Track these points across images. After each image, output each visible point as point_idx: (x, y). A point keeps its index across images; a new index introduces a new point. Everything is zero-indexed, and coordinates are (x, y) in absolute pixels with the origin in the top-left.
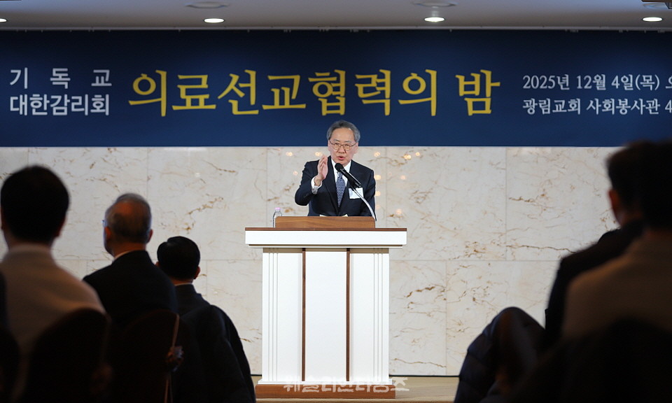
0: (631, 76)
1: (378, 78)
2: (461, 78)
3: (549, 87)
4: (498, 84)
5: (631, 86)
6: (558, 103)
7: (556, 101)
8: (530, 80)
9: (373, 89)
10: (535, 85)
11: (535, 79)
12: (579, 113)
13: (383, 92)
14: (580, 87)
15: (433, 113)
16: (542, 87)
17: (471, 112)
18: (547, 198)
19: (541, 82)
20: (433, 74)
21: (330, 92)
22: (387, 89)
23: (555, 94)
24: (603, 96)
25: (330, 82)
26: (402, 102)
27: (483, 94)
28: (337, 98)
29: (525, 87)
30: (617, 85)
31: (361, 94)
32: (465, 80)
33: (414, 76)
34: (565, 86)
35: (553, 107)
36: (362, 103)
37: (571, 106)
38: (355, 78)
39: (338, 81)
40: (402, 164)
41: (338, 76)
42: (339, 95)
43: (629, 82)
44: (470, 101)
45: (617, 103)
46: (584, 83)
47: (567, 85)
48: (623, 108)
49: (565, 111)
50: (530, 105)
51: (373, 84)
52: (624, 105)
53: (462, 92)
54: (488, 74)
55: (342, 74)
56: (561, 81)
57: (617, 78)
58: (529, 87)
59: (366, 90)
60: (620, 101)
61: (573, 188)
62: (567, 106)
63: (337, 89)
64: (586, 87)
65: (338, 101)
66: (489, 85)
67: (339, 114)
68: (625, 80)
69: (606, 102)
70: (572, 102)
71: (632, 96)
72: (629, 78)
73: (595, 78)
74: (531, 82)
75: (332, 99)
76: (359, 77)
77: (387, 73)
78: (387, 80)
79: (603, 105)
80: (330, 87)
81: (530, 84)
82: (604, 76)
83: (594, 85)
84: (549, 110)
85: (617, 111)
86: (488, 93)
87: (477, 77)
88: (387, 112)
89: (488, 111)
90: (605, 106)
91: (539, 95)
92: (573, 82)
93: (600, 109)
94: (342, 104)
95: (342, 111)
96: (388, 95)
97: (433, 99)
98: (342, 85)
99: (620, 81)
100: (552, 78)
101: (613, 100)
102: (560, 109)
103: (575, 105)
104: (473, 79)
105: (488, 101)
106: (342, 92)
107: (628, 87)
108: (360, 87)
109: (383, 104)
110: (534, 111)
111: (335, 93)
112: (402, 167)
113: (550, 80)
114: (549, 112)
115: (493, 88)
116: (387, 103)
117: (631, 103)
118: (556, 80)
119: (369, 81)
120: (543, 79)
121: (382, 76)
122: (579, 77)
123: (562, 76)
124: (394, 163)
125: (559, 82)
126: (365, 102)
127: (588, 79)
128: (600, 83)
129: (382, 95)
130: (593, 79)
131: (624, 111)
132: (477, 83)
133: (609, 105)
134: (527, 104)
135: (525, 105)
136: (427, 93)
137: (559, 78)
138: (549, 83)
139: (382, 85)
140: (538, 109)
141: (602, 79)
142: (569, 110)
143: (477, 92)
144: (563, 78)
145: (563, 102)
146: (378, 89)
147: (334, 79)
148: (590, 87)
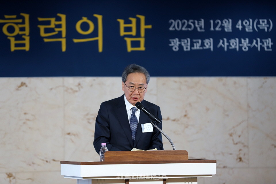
0: (251, 20)
1: (56, 20)
2: (121, 21)
3: (190, 29)
4: (150, 27)
5: (251, 27)
6: (196, 42)
7: (194, 40)
8: (174, 23)
9: (52, 30)
10: (178, 27)
11: (178, 24)
12: (212, 49)
13: (60, 33)
14: (212, 29)
15: (100, 49)
16: (184, 29)
17: (130, 49)
18: (188, 118)
19: (183, 24)
20: (100, 18)
21: (17, 32)
22: (64, 30)
23: (193, 35)
24: (230, 36)
25: (17, 24)
26: (76, 41)
27: (138, 35)
28: (24, 37)
29: (171, 29)
30: (240, 27)
31: (42, 34)
32: (125, 23)
33: (85, 19)
34: (201, 28)
35: (192, 45)
36: (43, 41)
37: (205, 44)
38: (38, 20)
39: (23, 23)
40: (76, 91)
41: (23, 18)
42: (25, 35)
43: (249, 25)
44: (129, 40)
45: (240, 42)
46: (215, 25)
47: (203, 27)
48: (245, 45)
49: (201, 48)
50: (175, 44)
51: (52, 26)
52: (245, 44)
53: (122, 33)
54: (142, 18)
55: (27, 17)
56: (198, 24)
57: (240, 22)
58: (174, 29)
59: (47, 31)
60: (243, 40)
61: (207, 109)
62: (203, 45)
63: (22, 29)
64: (217, 29)
65: (24, 39)
66: (143, 27)
67: (24, 51)
68: (246, 23)
69: (232, 41)
70: (207, 41)
71: (252, 36)
72: (249, 21)
73: (224, 22)
74: (175, 25)
75: (19, 37)
76: (40, 19)
77: (63, 17)
78: (63, 22)
79: (229, 43)
80: (17, 28)
81: (174, 27)
82: (230, 20)
83: (222, 27)
84: (189, 47)
85: (240, 48)
86: (143, 33)
87: (134, 20)
88: (64, 49)
89: (142, 48)
90: (231, 44)
91: (181, 35)
92: (207, 25)
93: (228, 46)
94: (27, 42)
95: (27, 48)
96: (64, 34)
97: (100, 38)
98: (27, 25)
99: (242, 25)
100: (192, 22)
101: (237, 40)
102: (197, 46)
103: (209, 44)
104: (130, 22)
105: (142, 41)
106: (27, 32)
107: (249, 29)
108: (42, 28)
109: (60, 43)
110: (178, 49)
111: (21, 33)
112: (77, 94)
113: (190, 23)
114: (189, 49)
115: (146, 30)
116: (64, 41)
117: (251, 42)
118: (194, 23)
119: (49, 23)
120: (185, 23)
121: (59, 19)
122: (212, 22)
123: (199, 20)
124: (70, 91)
125: (197, 25)
126: (46, 40)
127: (218, 23)
128: (228, 25)
129: (59, 35)
130: (222, 23)
131: (245, 48)
132: (133, 25)
133: (234, 43)
134: (172, 43)
135: (171, 43)
136: (95, 33)
137: (196, 22)
138: (189, 26)
139: (59, 26)
140: (180, 46)
141: (229, 22)
142: (205, 48)
143: (134, 33)
144: (200, 22)
145: (200, 41)
146: (57, 30)
147: (20, 21)
148: (220, 29)
